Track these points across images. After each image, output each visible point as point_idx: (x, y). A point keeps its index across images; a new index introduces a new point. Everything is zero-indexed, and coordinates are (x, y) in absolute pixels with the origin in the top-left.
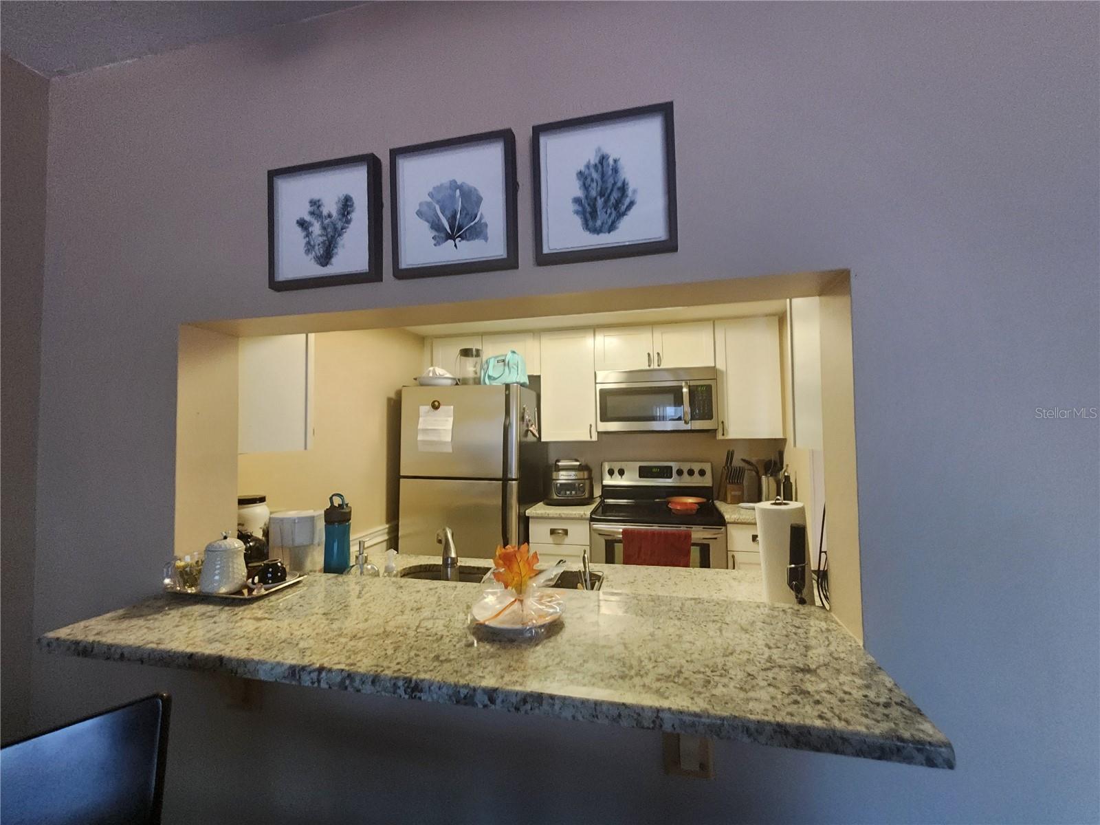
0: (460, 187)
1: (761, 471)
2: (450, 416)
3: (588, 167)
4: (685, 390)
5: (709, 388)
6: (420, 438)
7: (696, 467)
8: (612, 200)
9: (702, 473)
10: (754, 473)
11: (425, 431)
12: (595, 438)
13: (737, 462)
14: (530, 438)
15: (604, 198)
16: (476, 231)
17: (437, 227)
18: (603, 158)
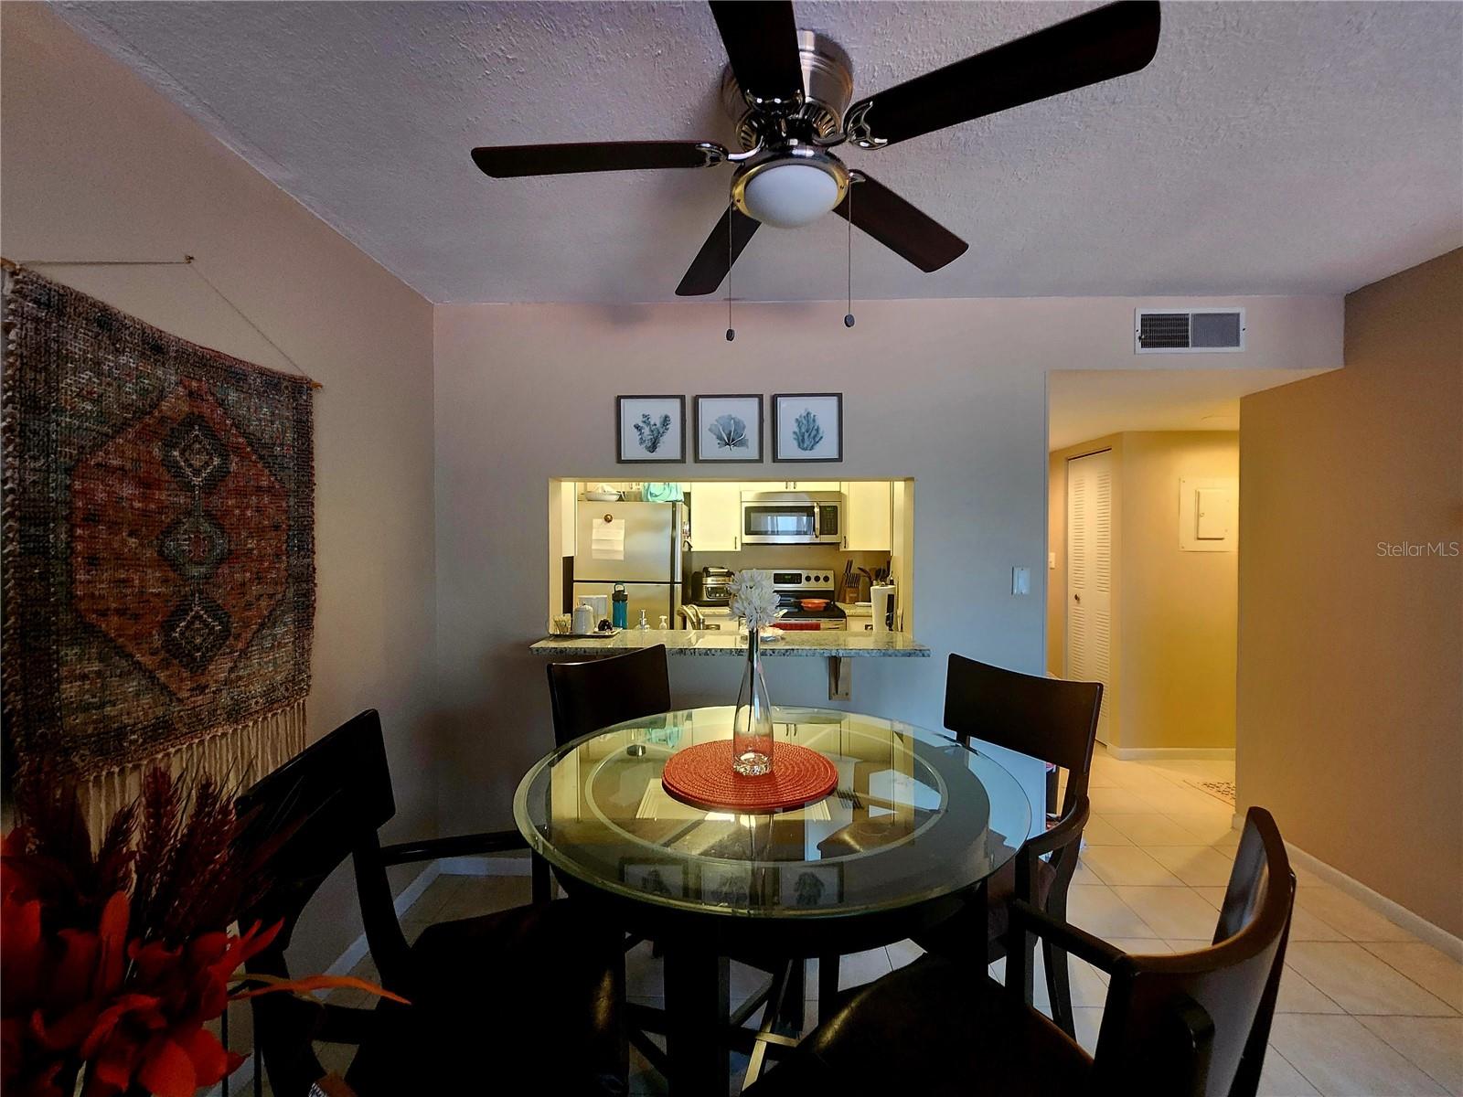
0: (734, 419)
1: (873, 577)
2: (621, 529)
3: (800, 416)
4: (817, 510)
5: (835, 508)
6: (594, 547)
7: (822, 574)
8: (812, 435)
9: (826, 579)
10: (867, 579)
11: (599, 541)
12: (739, 549)
13: (854, 570)
15: (808, 434)
16: (742, 443)
17: (720, 438)
18: (808, 413)
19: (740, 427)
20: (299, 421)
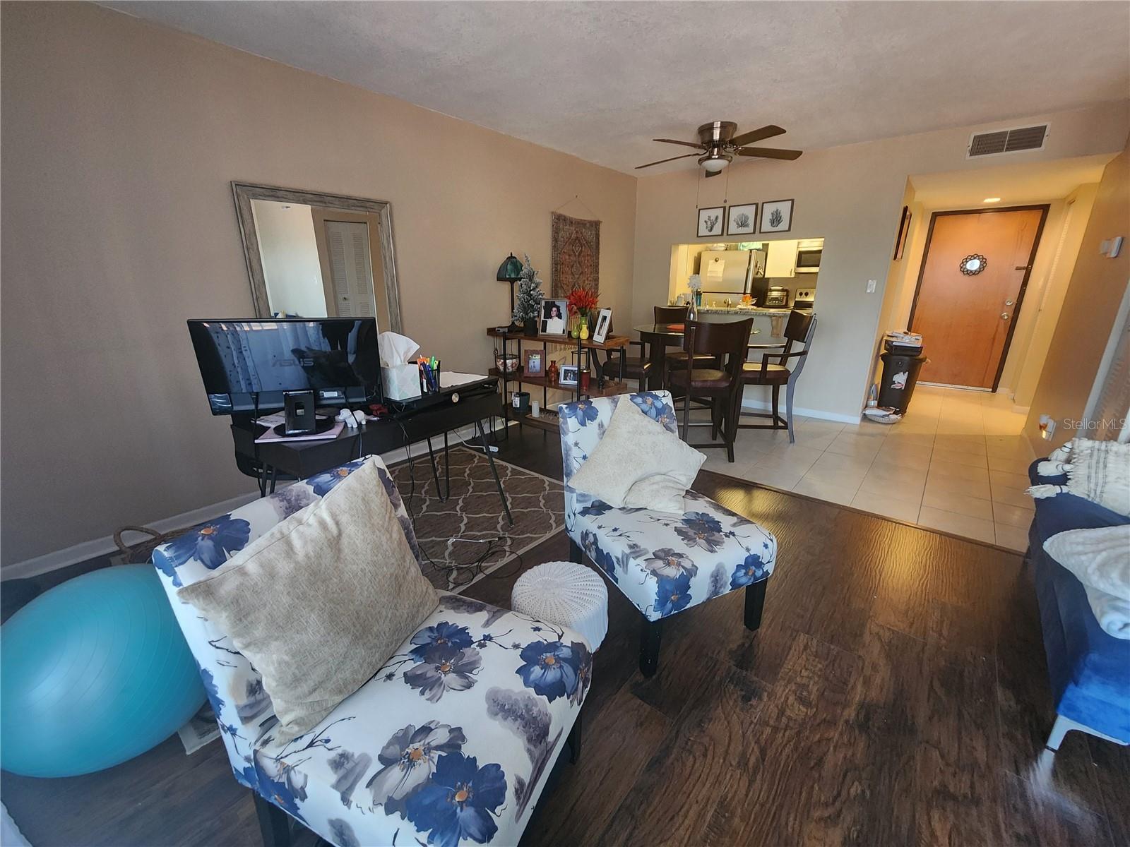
0: (744, 215)
2: (723, 265)
3: (774, 212)
6: (708, 275)
8: (778, 220)
11: (711, 271)
12: (793, 276)
14: (759, 276)
15: (776, 219)
16: (747, 226)
17: (738, 224)
18: (777, 210)
19: (747, 218)
20: (596, 234)
